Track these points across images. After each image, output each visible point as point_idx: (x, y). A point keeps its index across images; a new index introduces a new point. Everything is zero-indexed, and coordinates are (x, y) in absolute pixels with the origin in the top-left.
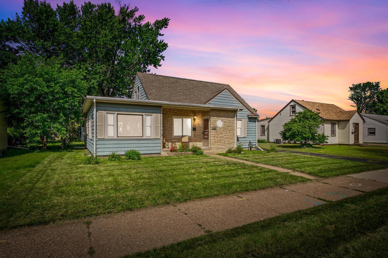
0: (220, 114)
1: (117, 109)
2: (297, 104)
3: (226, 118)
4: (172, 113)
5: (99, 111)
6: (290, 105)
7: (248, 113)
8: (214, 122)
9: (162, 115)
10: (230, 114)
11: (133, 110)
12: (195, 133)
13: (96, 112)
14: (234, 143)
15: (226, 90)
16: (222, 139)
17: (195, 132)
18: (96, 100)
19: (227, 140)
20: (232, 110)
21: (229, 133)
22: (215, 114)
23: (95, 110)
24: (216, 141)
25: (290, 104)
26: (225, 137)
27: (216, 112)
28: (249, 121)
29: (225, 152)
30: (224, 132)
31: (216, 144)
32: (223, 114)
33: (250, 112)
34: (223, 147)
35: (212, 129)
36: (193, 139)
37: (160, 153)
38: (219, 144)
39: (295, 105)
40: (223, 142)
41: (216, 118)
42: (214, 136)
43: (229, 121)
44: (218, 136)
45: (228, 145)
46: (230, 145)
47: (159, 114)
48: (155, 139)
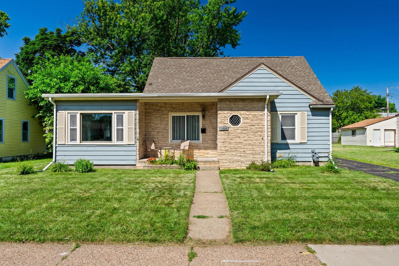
0: (236, 106)
1: (80, 107)
3: (247, 111)
5: (59, 111)
7: (310, 101)
8: (223, 118)
9: (138, 113)
11: (100, 107)
13: (57, 112)
14: (263, 153)
16: (239, 145)
17: (205, 135)
18: (52, 98)
19: (251, 147)
20: (260, 99)
21: (253, 136)
22: (225, 106)
23: (55, 110)
24: (227, 149)
26: (245, 142)
27: (228, 103)
28: (313, 115)
29: (245, 168)
30: (244, 135)
31: (228, 153)
32: (241, 105)
33: (314, 99)
34: (242, 159)
35: (220, 131)
37: (135, 165)
38: (234, 153)
40: (242, 150)
41: (227, 112)
42: (223, 141)
43: (254, 116)
44: (232, 141)
45: (252, 156)
46: (255, 156)
47: (134, 111)
48: (128, 145)
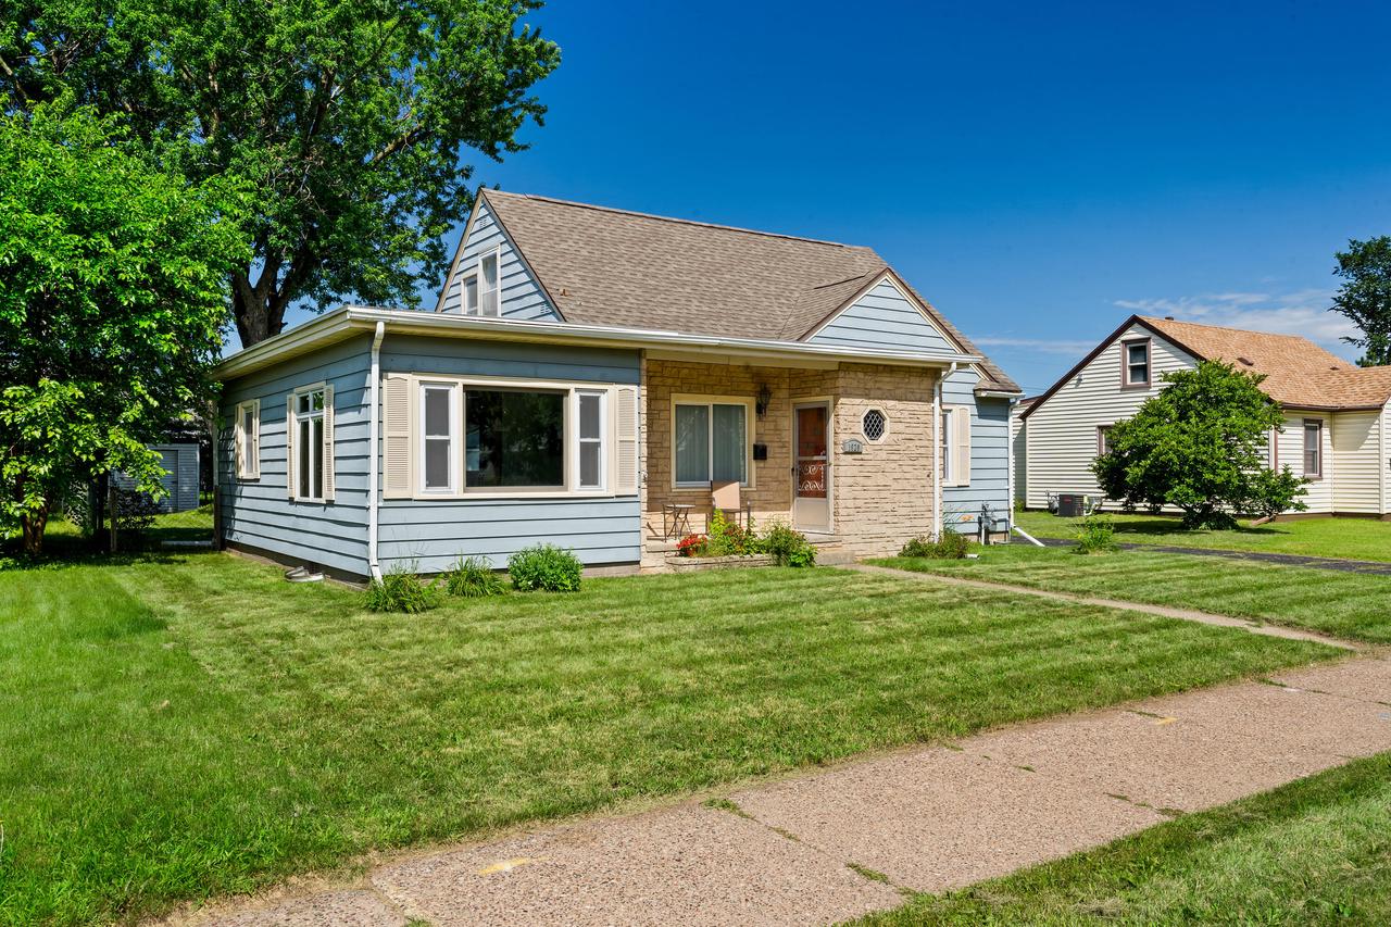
0: (878, 385)
1: (464, 365)
2: (1154, 337)
3: (899, 400)
4: (670, 381)
5: (391, 375)
6: (1123, 342)
7: (975, 379)
8: (851, 419)
9: (645, 392)
10: (917, 384)
11: (530, 369)
12: (764, 472)
13: (381, 378)
14: (929, 514)
15: (888, 276)
16: (883, 494)
17: (762, 465)
18: (386, 324)
19: (905, 498)
20: (923, 368)
21: (910, 469)
22: (855, 383)
23: (375, 368)
24: (859, 503)
25: (1124, 337)
26: (895, 486)
27: (861, 375)
28: (980, 416)
29: (895, 554)
30: (893, 465)
31: (861, 516)
32: (886, 381)
33: (983, 375)
34: (889, 532)
35: (846, 453)
36: (756, 496)
37: (638, 562)
38: (873, 516)
39: (1148, 340)
40: (889, 507)
41: (858, 401)
42: (850, 481)
43: (913, 413)
44: (868, 482)
45: (908, 523)
46: (915, 522)
47: (634, 388)
48: (617, 497)
